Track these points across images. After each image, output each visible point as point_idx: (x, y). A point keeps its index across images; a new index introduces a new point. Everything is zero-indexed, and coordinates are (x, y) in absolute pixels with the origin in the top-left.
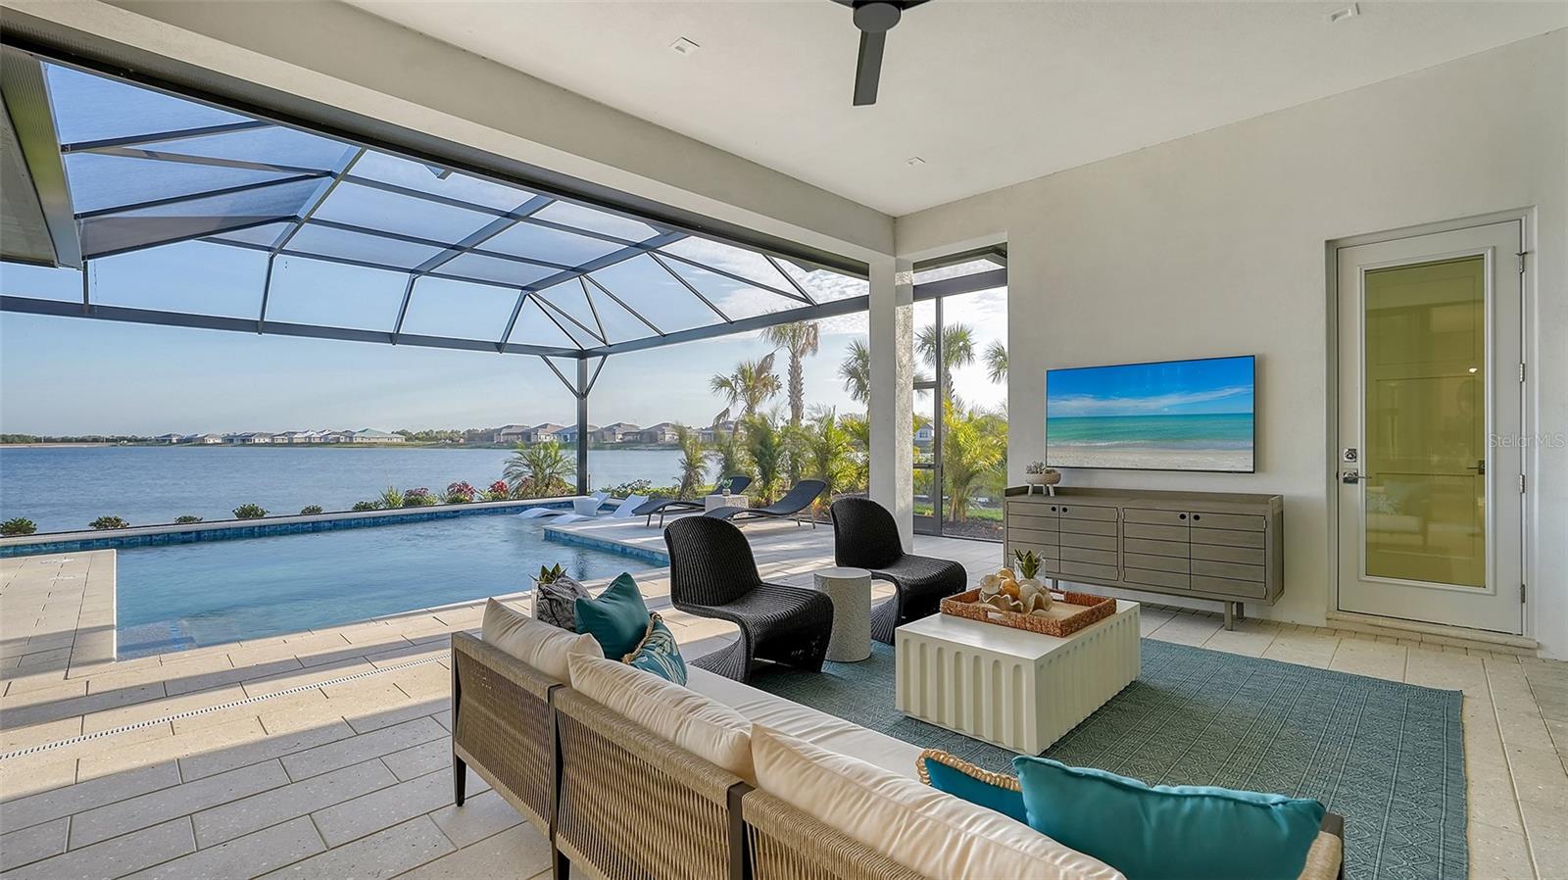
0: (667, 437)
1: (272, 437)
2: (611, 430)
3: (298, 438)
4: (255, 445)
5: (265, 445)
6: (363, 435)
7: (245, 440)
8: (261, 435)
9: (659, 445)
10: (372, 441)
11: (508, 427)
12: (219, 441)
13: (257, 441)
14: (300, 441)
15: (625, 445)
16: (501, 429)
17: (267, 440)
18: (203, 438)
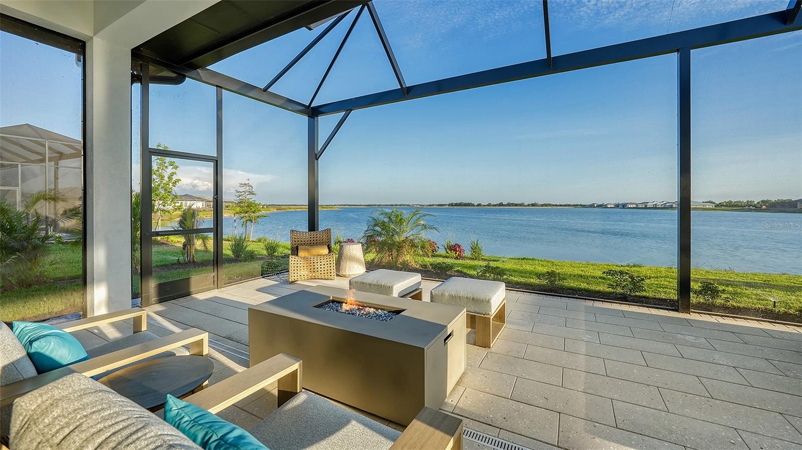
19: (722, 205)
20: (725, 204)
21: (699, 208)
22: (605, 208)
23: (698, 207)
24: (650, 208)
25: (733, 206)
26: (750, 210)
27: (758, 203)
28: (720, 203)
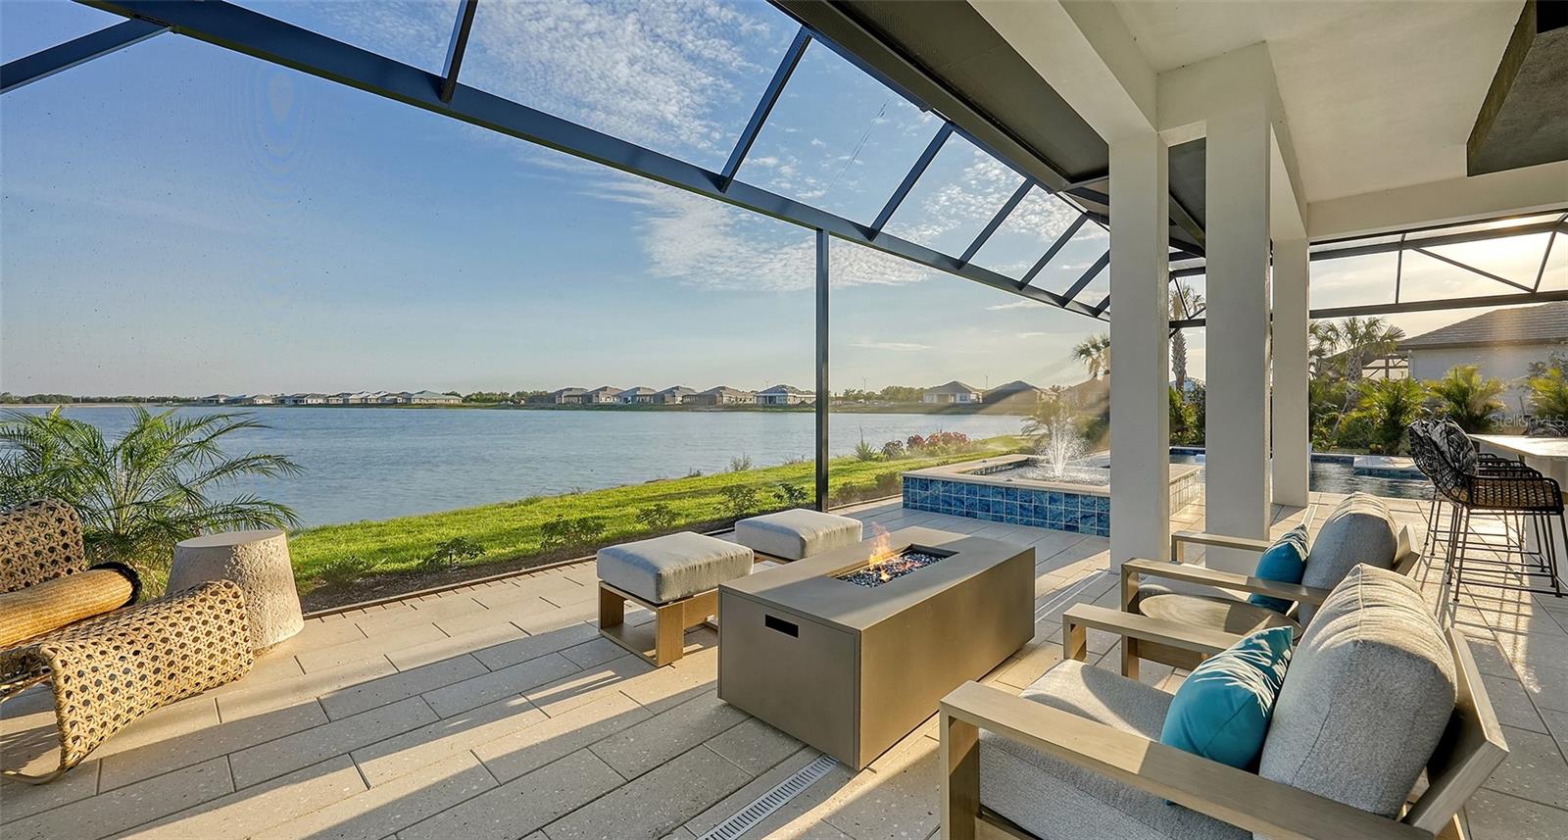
0: (725, 400)
1: (327, 398)
2: (672, 392)
3: (354, 399)
4: (308, 405)
5: (320, 405)
6: (421, 396)
7: (298, 401)
8: (313, 396)
9: (718, 407)
10: (430, 402)
11: (571, 389)
12: (270, 402)
13: (309, 402)
14: (356, 402)
15: (684, 407)
16: (562, 391)
17: (321, 401)
18: (252, 399)
19: (472, 400)
20: (474, 397)
21: (441, 405)
22: (250, 405)
23: (438, 402)
24: (353, 405)
25: (485, 401)
26: (508, 407)
27: (513, 396)
28: (468, 397)
